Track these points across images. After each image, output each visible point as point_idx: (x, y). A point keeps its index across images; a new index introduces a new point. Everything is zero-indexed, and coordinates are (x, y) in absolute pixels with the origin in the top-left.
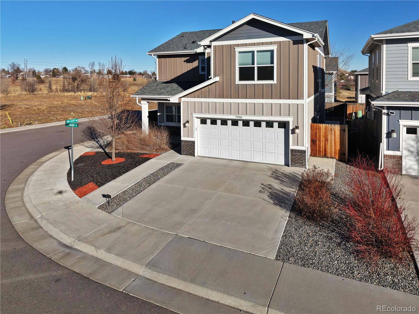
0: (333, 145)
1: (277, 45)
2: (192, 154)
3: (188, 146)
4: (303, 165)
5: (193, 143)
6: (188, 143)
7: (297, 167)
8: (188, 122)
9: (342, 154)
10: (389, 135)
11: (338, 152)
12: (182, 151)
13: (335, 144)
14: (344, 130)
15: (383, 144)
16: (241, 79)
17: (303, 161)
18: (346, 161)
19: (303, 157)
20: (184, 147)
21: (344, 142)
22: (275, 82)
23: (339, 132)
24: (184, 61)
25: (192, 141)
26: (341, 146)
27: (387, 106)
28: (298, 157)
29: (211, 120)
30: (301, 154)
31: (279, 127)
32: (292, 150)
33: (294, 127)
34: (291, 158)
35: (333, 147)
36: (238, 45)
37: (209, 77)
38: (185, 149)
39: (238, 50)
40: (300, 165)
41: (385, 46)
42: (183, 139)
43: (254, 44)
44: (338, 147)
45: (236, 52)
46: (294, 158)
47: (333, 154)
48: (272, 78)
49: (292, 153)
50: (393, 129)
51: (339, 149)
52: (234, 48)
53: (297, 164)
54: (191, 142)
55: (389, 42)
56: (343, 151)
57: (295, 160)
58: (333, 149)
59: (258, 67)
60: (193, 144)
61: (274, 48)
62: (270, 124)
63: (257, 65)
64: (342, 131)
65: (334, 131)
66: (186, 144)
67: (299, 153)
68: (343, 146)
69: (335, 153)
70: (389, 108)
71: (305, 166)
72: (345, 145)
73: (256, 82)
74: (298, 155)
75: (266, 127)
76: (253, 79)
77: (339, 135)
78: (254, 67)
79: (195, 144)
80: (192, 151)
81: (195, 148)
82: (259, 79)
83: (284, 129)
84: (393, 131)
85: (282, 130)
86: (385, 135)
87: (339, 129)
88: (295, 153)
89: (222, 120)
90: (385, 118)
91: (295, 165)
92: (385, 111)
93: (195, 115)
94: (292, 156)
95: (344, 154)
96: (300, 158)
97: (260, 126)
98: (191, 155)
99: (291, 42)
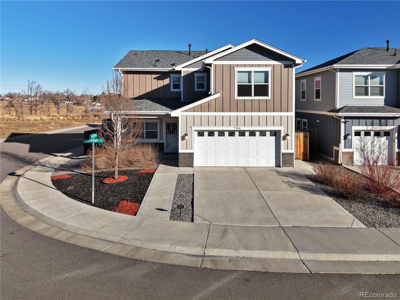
0: (299, 149)
1: (271, 67)
2: (191, 165)
3: (186, 158)
4: (292, 165)
5: (192, 154)
6: (186, 155)
7: (287, 167)
8: (186, 135)
9: (305, 155)
10: (345, 138)
11: (302, 154)
12: (180, 164)
13: (300, 148)
14: (307, 137)
15: (342, 144)
16: (239, 95)
17: (291, 162)
18: (308, 160)
19: (292, 159)
20: (182, 160)
21: (306, 146)
22: (269, 98)
23: (303, 138)
24: (154, 79)
25: (191, 153)
26: (304, 149)
27: (344, 116)
28: (288, 159)
29: (208, 132)
30: (290, 156)
31: (270, 136)
32: (283, 154)
33: (285, 134)
34: (282, 160)
35: (299, 150)
36: (238, 65)
37: (209, 93)
38: (183, 161)
39: (237, 69)
40: (289, 165)
41: (338, 73)
42: (180, 151)
43: (252, 66)
44: (302, 150)
45: (236, 71)
46: (285, 160)
47: (299, 156)
48: (267, 95)
49: (283, 156)
50: (348, 133)
51: (303, 151)
52: (234, 68)
53: (287, 165)
54: (189, 154)
55: (342, 70)
56: (306, 152)
57: (285, 162)
58: (299, 152)
59: (255, 85)
60: (191, 156)
61: (269, 69)
62: (263, 133)
63: (254, 83)
64: (305, 137)
65: (299, 137)
66: (184, 156)
67: (288, 155)
68: (306, 149)
69: (300, 155)
70: (345, 118)
71: (293, 165)
72: (307, 148)
73: (253, 98)
74: (288, 157)
75: (260, 136)
76: (250, 95)
77: (303, 141)
78: (251, 85)
79: (193, 155)
80: (190, 162)
81: (193, 159)
82: (255, 95)
83: (275, 137)
84: (348, 135)
85: (274, 138)
86: (343, 138)
87: (303, 136)
88: (285, 156)
89: (220, 132)
90: (343, 125)
91: (286, 165)
92: (343, 120)
93: (194, 128)
94: (283, 159)
95: (307, 155)
96: (289, 159)
97: (255, 135)
98: (189, 166)
99: (283, 66)
